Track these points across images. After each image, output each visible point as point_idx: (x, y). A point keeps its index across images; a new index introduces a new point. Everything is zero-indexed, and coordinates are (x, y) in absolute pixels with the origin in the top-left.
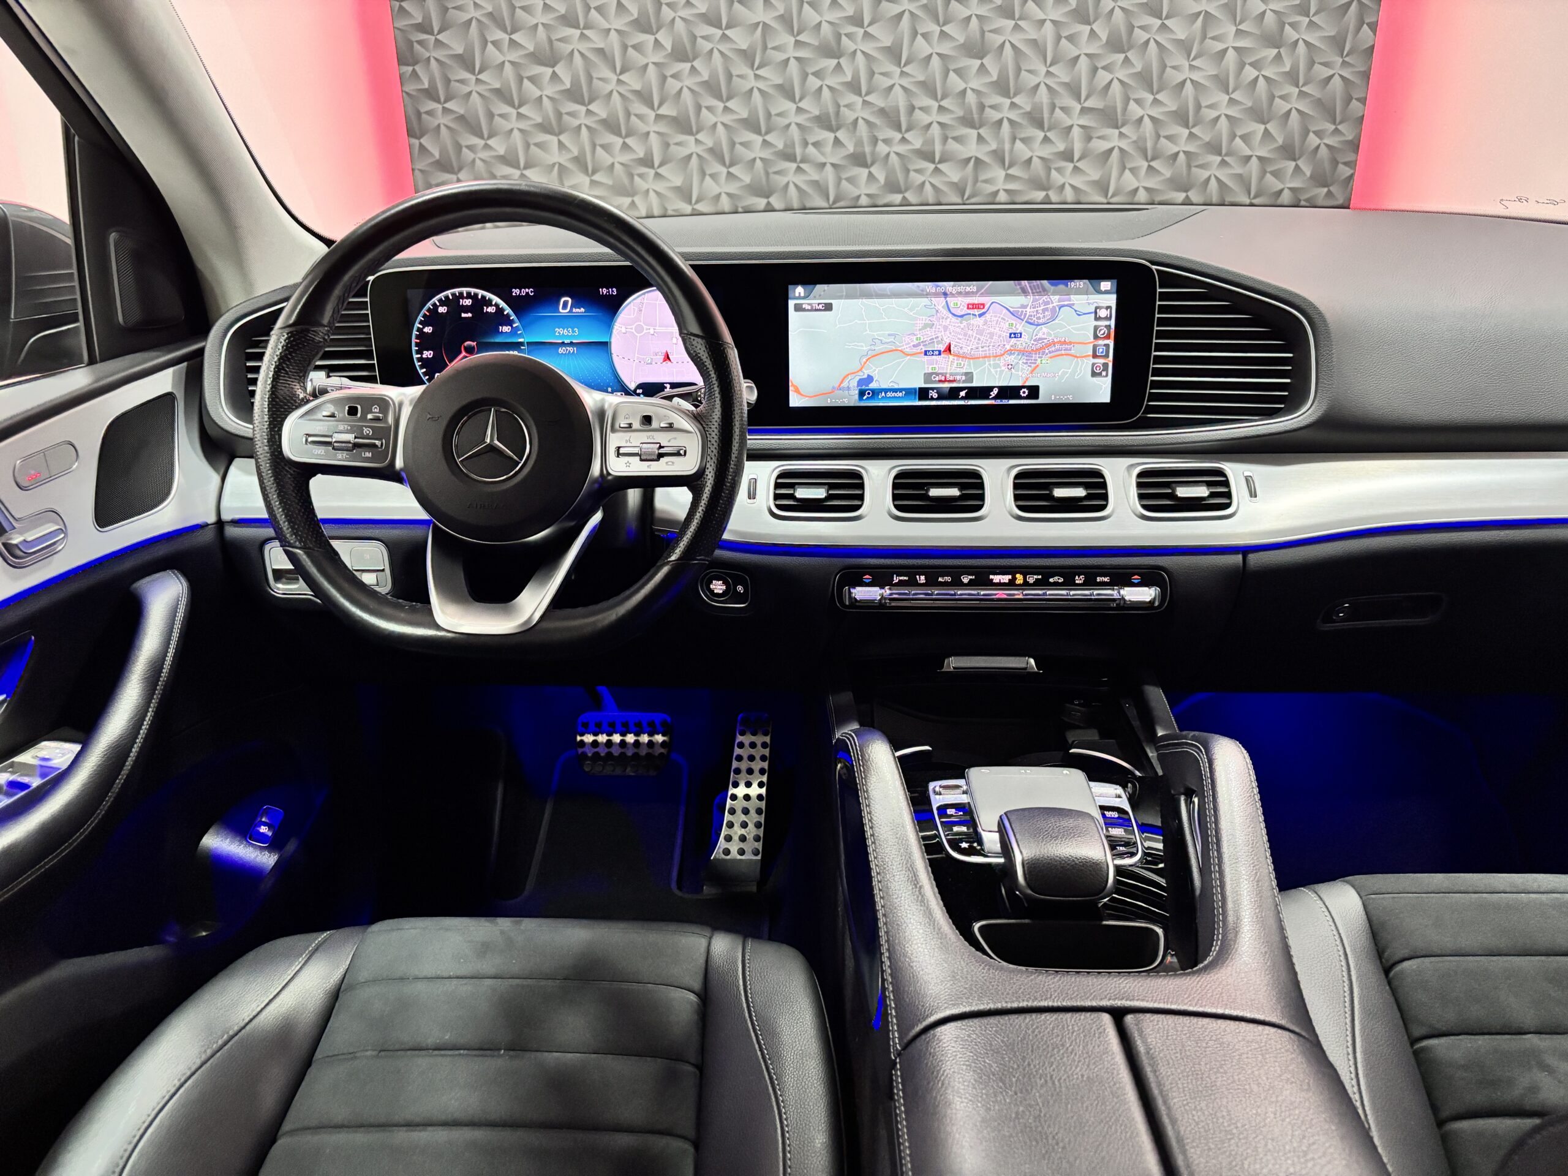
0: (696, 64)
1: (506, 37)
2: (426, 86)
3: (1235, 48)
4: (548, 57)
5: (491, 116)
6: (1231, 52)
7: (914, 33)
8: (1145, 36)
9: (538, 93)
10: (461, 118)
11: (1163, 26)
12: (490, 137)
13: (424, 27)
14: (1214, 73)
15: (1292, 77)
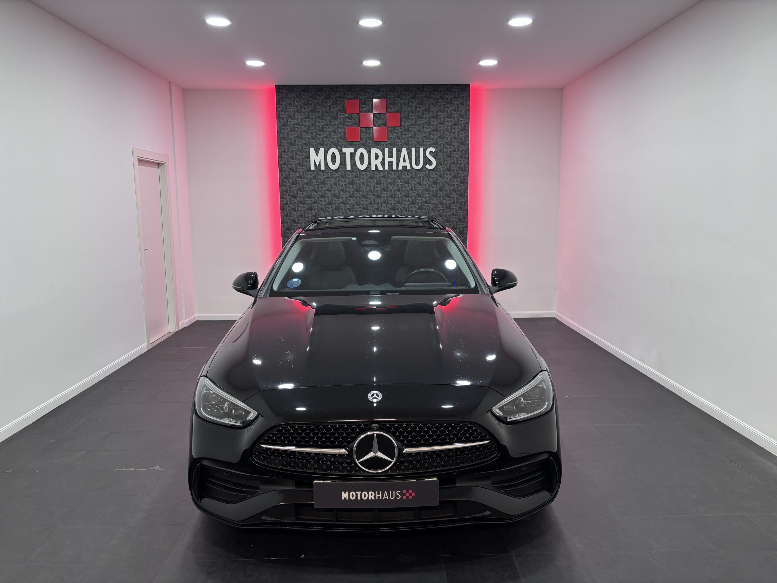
0: (339, 211)
1: (302, 205)
2: (286, 214)
3: (442, 209)
4: (310, 209)
5: (298, 220)
6: (441, 210)
7: (382, 206)
8: (425, 207)
9: (308, 216)
10: (292, 220)
11: (428, 205)
12: (298, 224)
13: (287, 203)
14: (438, 213)
15: (453, 214)
